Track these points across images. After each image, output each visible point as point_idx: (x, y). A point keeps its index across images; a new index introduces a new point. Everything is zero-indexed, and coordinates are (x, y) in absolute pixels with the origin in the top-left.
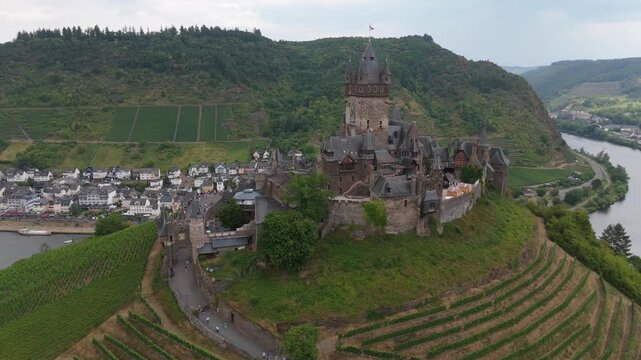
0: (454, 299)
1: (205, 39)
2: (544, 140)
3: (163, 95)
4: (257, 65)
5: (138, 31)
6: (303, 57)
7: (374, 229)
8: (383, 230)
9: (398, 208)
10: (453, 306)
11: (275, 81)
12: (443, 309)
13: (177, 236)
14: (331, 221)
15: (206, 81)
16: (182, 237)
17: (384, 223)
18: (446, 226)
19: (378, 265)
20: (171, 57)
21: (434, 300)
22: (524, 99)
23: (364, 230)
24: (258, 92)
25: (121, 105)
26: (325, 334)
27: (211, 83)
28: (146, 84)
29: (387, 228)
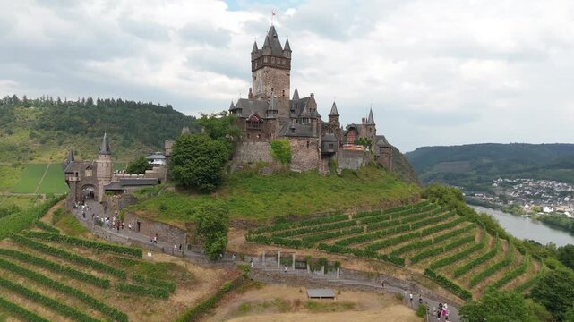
1: (120, 109)
7: (279, 165)
9: (301, 147)
10: (355, 217)
13: (84, 172)
16: (89, 173)
17: (289, 161)
18: (344, 170)
20: (86, 121)
21: (337, 213)
23: (271, 167)
25: (32, 162)
26: (235, 235)
27: (124, 144)
29: (293, 166)
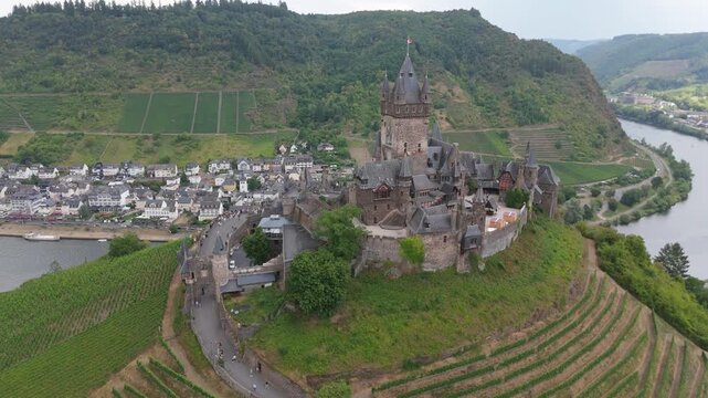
0: (495, 345)
1: (224, 15)
2: (601, 131)
3: (179, 80)
4: (282, 44)
5: (148, 5)
6: (334, 35)
7: (410, 266)
8: (420, 267)
9: (436, 244)
10: (494, 355)
11: (303, 62)
12: (483, 358)
13: (199, 273)
14: (364, 258)
15: (226, 64)
16: (204, 274)
17: (421, 259)
18: (488, 262)
19: (414, 307)
20: (186, 36)
21: (473, 347)
22: (581, 84)
23: (400, 267)
24: (284, 76)
25: (132, 91)
26: (358, 386)
27: (232, 67)
28: (160, 67)
29: (425, 265)
